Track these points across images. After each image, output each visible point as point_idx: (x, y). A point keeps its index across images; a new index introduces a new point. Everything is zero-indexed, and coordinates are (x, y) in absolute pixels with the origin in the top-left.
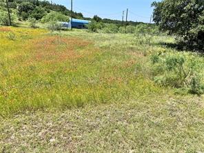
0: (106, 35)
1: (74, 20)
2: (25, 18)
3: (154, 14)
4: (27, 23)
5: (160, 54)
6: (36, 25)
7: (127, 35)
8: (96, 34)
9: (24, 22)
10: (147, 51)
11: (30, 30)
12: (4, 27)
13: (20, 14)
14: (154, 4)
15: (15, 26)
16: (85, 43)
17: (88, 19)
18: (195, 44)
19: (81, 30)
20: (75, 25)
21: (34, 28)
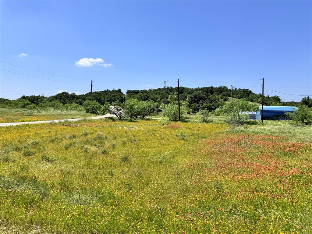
1: (266, 108)
2: (195, 110)
4: (197, 117)
6: (210, 118)
9: (193, 116)
11: (202, 125)
12: (173, 123)
13: (189, 106)
15: (184, 121)
19: (279, 122)
20: (267, 116)
21: (206, 121)
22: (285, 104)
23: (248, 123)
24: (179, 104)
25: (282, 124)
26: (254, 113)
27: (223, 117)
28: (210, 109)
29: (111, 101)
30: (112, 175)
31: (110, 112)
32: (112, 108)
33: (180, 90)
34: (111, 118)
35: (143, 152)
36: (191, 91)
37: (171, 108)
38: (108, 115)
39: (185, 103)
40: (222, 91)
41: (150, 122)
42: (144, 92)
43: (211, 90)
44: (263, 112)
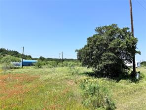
1: (24, 60)
3: (78, 56)
5: (85, 81)
7: (64, 68)
8: (42, 69)
10: (77, 80)
14: (76, 51)
16: (32, 78)
17: (36, 59)
18: (105, 72)
20: (24, 64)
22: (33, 59)
23: (15, 68)
25: (31, 68)
26: (19, 63)
44: (23, 62)
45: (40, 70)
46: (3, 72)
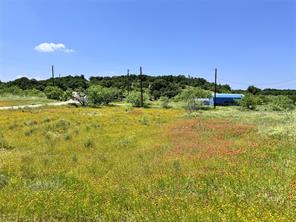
0: (274, 115)
1: (218, 95)
2: (157, 97)
4: (159, 102)
6: (169, 104)
8: (256, 113)
9: (155, 102)
11: (162, 111)
13: (151, 93)
15: (146, 107)
17: (239, 92)
19: (229, 108)
20: (219, 102)
21: (166, 108)
22: (234, 92)
23: (203, 109)
24: (142, 91)
25: (231, 109)
26: (208, 100)
27: (181, 104)
28: (170, 96)
29: (74, 87)
30: (75, 160)
31: (73, 98)
32: (75, 94)
33: (143, 78)
34: (74, 104)
35: (107, 137)
36: (152, 79)
37: (135, 94)
38: (71, 101)
39: (147, 90)
40: (180, 79)
41: (114, 108)
42: (108, 78)
43: (170, 79)
44: (215, 99)
45: (254, 114)
46: (186, 114)
